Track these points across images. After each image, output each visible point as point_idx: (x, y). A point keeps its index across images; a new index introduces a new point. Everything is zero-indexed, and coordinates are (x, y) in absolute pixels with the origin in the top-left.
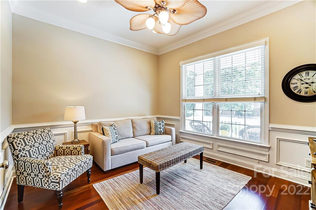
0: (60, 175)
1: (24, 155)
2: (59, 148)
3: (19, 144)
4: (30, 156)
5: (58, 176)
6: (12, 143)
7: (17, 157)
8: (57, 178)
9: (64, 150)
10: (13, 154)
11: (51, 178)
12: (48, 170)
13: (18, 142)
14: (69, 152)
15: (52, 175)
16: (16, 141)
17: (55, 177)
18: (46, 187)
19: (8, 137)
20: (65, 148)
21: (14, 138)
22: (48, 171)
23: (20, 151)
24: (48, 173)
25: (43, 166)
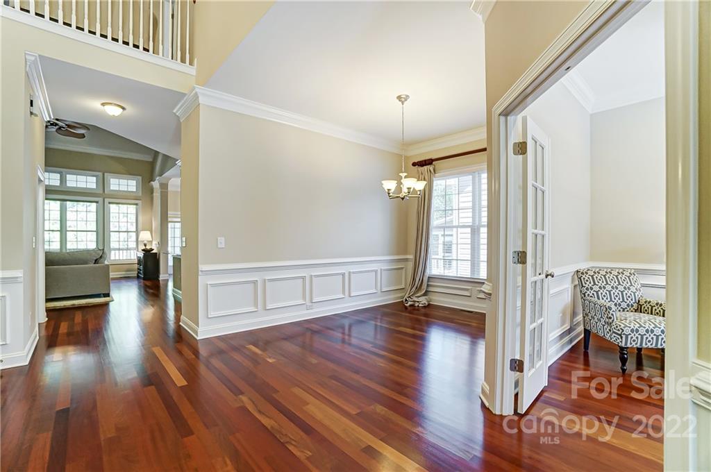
0: (623, 326)
1: (591, 295)
2: (646, 302)
3: (587, 281)
4: (599, 298)
5: (620, 326)
6: (580, 278)
7: (584, 294)
8: (619, 328)
9: (652, 307)
10: (581, 291)
11: (613, 327)
12: (610, 315)
13: (586, 278)
14: (660, 311)
15: (614, 324)
16: (584, 276)
17: (617, 327)
18: (608, 337)
19: (577, 271)
20: (655, 304)
21: (582, 273)
22: (610, 318)
23: (587, 289)
24: (611, 320)
25: (605, 309)
